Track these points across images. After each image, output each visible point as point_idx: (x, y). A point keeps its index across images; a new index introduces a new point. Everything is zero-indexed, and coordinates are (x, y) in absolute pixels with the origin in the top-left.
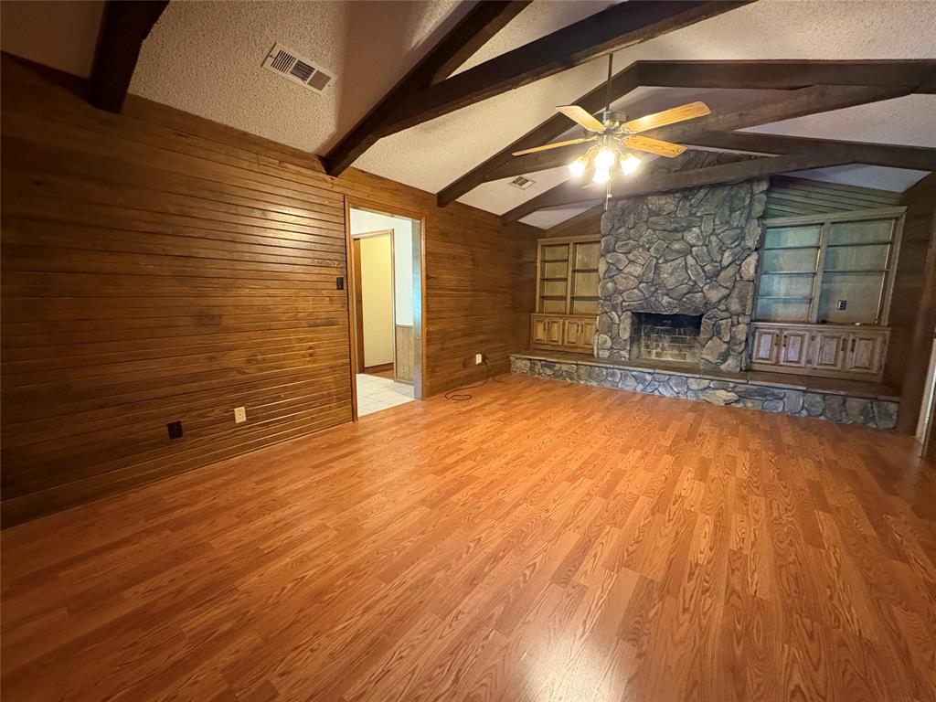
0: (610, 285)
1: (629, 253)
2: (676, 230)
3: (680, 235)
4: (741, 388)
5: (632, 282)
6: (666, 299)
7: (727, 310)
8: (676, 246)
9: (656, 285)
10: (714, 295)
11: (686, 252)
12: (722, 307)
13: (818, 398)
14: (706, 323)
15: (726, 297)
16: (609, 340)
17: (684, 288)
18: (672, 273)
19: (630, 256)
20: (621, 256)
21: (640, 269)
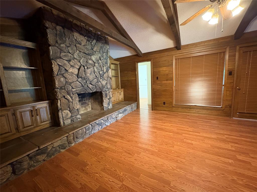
0: (62, 79)
1: (70, 60)
3: (90, 57)
5: (75, 78)
6: (90, 86)
8: (90, 62)
9: (86, 79)
11: (93, 65)
12: (106, 87)
14: (104, 94)
15: (106, 83)
16: (69, 112)
17: (95, 80)
18: (91, 74)
19: (71, 63)
20: (66, 62)
21: (77, 71)
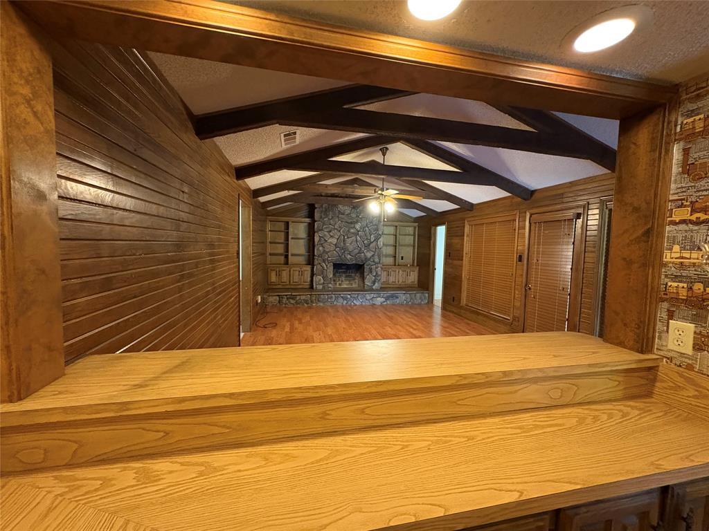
0: (321, 248)
1: (330, 232)
2: (351, 223)
3: (353, 226)
4: (385, 295)
5: (333, 248)
6: (349, 257)
7: (374, 261)
8: (352, 231)
9: (344, 249)
10: (369, 255)
11: (356, 234)
12: (372, 260)
13: (408, 295)
14: (366, 268)
15: (373, 256)
16: (322, 279)
17: (356, 251)
18: (351, 244)
19: (331, 234)
20: (326, 233)
21: (336, 241)
